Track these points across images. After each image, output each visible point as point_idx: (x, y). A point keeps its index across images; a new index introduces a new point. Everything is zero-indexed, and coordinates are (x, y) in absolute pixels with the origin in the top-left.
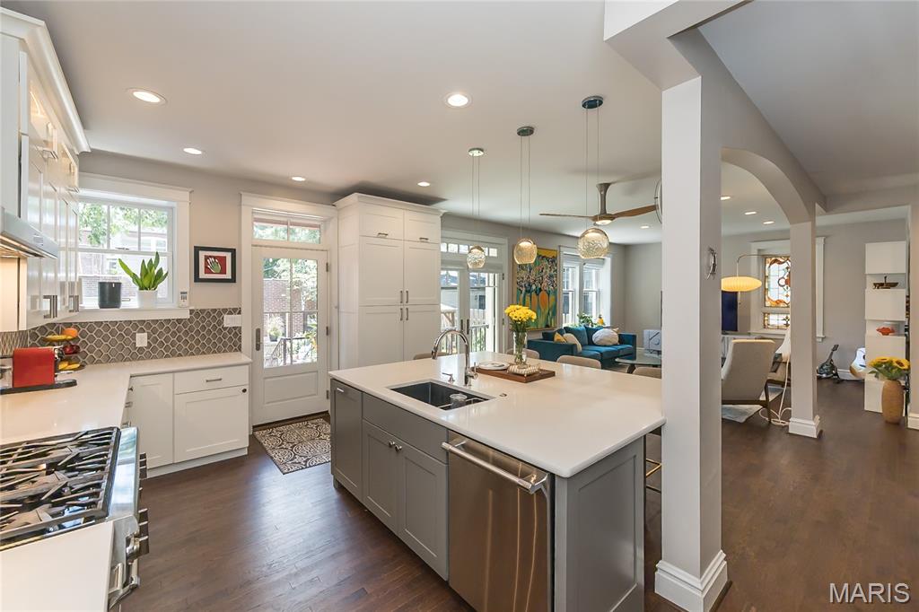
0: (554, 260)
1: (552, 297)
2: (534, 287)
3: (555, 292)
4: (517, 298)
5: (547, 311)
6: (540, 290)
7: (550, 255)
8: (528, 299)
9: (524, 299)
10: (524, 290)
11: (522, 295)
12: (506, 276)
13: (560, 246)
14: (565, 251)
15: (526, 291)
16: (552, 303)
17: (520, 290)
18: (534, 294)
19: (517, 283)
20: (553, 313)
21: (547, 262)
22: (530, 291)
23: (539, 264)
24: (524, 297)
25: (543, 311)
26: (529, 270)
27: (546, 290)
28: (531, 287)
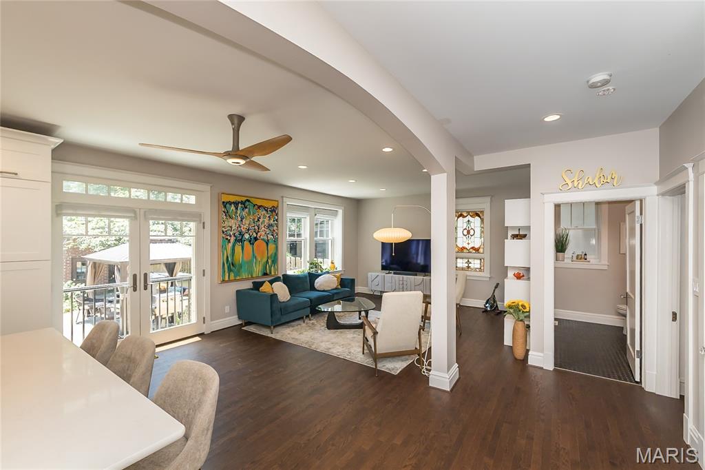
0: (274, 210)
1: (271, 246)
2: (247, 236)
3: (276, 241)
4: (223, 248)
5: (265, 260)
6: (256, 239)
7: (269, 205)
8: (238, 248)
9: (233, 249)
10: (233, 239)
11: (231, 245)
12: (208, 225)
13: (282, 197)
14: (288, 202)
15: (236, 240)
16: (272, 251)
17: (227, 239)
18: (246, 243)
19: (223, 232)
20: (273, 261)
21: (265, 212)
22: (241, 241)
23: (254, 214)
24: (234, 246)
25: (259, 259)
26: (239, 219)
27: (263, 239)
28: (242, 237)
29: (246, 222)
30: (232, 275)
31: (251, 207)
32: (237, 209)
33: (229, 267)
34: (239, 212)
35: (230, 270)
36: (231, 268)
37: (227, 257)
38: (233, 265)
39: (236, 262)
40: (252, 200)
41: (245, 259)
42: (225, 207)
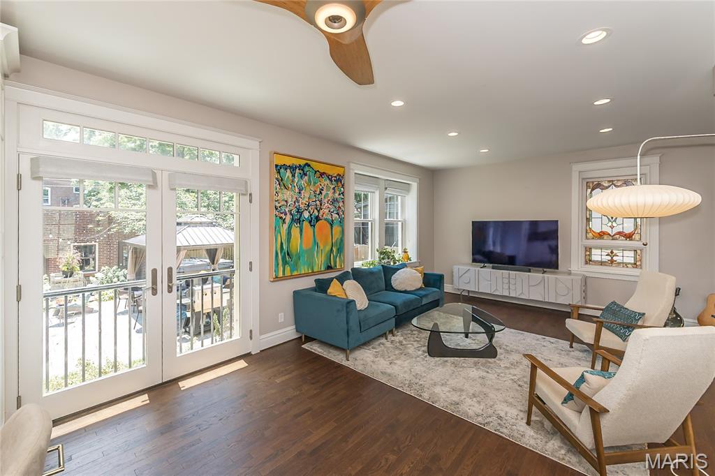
0: (339, 180)
1: (337, 229)
2: (306, 215)
3: (342, 222)
4: (276, 230)
5: (328, 248)
6: (318, 219)
7: (333, 172)
8: (295, 231)
9: (289, 233)
10: (288, 218)
11: (286, 226)
12: (256, 198)
13: (349, 162)
14: (355, 169)
15: (293, 220)
16: (337, 236)
17: (281, 218)
18: (306, 224)
19: (276, 209)
20: (338, 249)
21: (328, 182)
22: (299, 221)
23: (315, 183)
24: (290, 228)
25: (322, 248)
26: (297, 190)
27: (326, 220)
28: (301, 215)
29: (306, 194)
30: (288, 268)
31: (312, 174)
32: (293, 176)
33: (284, 258)
34: (296, 180)
35: (285, 263)
36: (286, 258)
37: (282, 244)
38: (288, 254)
39: (293, 252)
40: (313, 164)
41: (304, 247)
42: (279, 172)
